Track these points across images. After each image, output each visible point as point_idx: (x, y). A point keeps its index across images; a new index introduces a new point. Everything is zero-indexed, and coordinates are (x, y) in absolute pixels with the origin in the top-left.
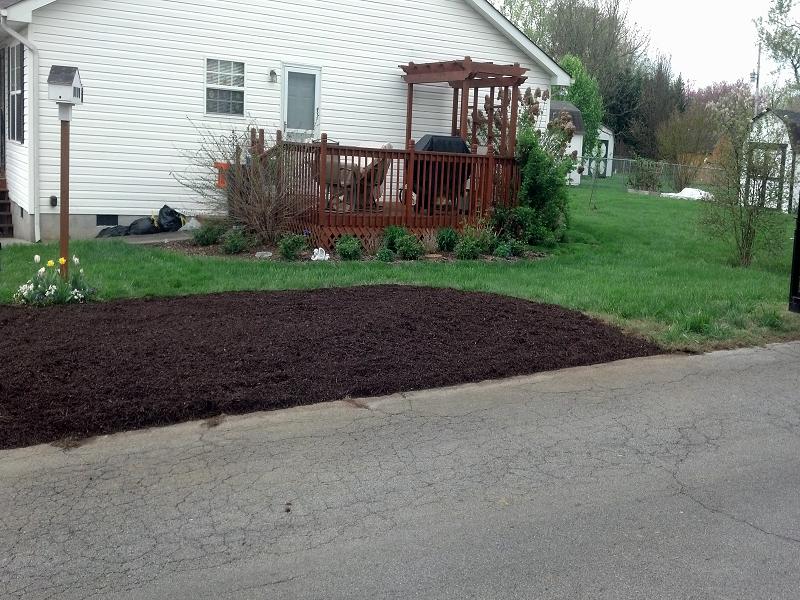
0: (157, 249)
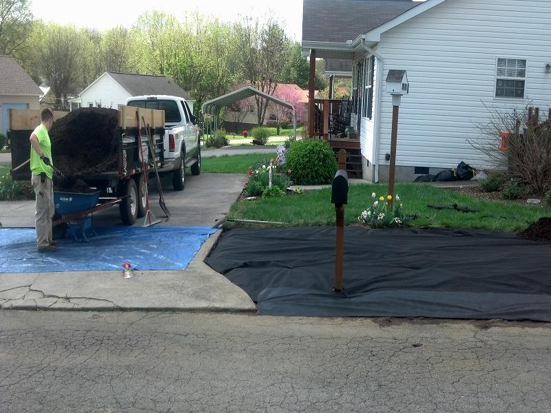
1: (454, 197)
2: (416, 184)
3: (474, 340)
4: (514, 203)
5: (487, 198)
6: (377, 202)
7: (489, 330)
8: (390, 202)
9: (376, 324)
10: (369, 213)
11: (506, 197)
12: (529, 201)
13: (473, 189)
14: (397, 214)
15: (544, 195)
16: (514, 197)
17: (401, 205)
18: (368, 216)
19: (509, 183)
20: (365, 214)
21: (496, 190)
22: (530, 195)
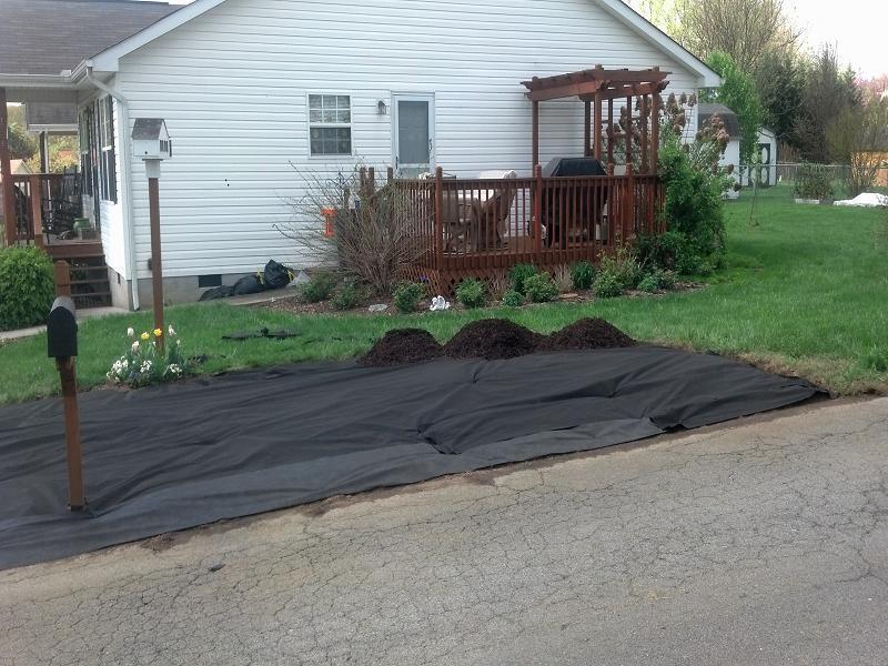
0: (264, 310)
1: (263, 317)
2: (202, 303)
3: (305, 536)
4: (351, 314)
5: (312, 313)
6: (136, 344)
7: (325, 516)
8: (160, 339)
9: (148, 551)
10: (126, 363)
11: (339, 307)
12: (372, 308)
13: (291, 301)
14: (173, 359)
15: (392, 297)
16: (349, 305)
17: (178, 342)
18: (123, 369)
19: (341, 286)
20: (119, 366)
21: (325, 298)
22: (373, 300)
